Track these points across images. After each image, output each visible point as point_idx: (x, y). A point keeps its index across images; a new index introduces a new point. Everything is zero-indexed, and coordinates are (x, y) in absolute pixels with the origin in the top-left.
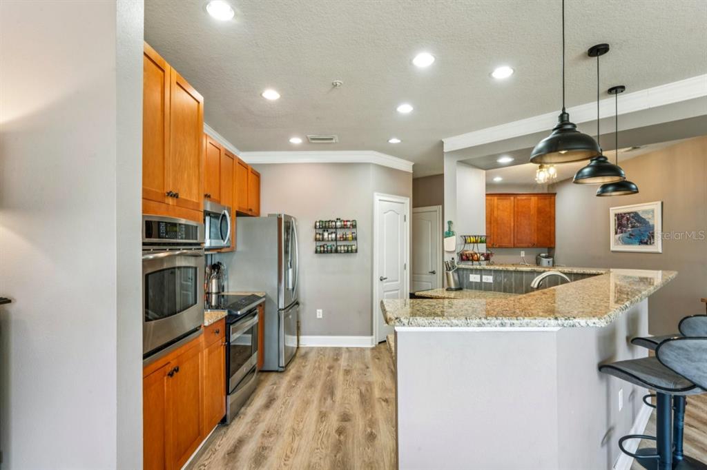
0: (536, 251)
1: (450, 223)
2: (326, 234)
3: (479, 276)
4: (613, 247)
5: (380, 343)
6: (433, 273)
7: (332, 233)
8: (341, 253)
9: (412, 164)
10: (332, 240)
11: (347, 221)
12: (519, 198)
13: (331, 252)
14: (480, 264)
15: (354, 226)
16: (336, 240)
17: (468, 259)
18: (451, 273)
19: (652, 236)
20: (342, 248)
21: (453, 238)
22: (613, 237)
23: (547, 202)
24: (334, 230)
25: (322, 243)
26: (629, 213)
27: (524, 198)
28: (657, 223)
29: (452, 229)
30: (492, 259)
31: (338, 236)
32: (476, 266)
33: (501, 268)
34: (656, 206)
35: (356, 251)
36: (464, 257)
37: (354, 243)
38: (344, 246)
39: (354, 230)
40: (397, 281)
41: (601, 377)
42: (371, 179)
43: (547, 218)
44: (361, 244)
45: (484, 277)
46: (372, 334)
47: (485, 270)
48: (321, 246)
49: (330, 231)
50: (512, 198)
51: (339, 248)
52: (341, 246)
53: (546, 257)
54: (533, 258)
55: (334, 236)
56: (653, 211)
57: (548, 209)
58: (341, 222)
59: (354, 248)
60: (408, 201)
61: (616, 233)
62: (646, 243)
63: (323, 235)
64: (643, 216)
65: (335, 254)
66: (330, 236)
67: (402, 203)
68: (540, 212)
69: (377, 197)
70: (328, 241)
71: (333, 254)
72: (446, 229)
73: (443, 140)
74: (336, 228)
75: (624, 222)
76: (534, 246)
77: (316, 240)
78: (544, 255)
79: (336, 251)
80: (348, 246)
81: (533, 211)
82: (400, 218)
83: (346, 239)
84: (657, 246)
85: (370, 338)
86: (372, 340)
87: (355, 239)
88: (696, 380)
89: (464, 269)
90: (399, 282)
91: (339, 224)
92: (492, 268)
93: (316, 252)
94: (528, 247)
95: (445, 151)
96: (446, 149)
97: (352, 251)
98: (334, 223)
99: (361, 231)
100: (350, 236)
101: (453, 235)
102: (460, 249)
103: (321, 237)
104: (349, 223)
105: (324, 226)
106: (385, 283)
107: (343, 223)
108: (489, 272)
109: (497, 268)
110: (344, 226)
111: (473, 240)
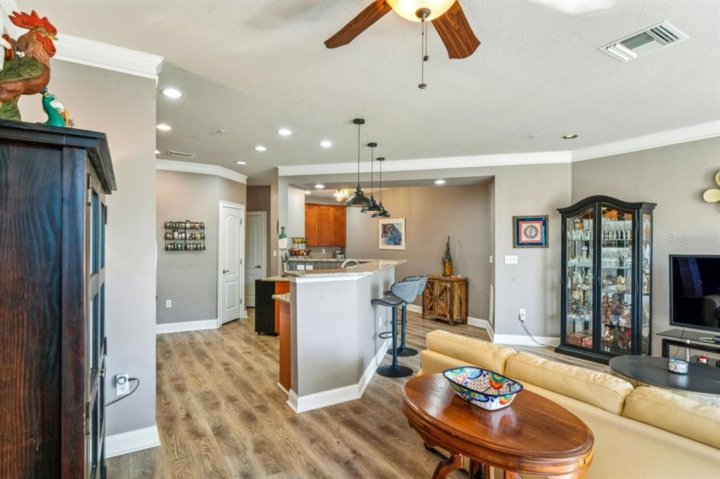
0: (332, 249)
1: (283, 228)
2: (176, 234)
3: (303, 266)
4: (382, 247)
5: (223, 325)
6: (259, 267)
7: (182, 233)
8: (190, 250)
9: (247, 177)
10: (182, 239)
11: (196, 223)
12: (322, 208)
13: (181, 249)
14: (305, 258)
15: (202, 228)
16: (186, 239)
17: (296, 254)
18: (285, 264)
19: (400, 240)
20: (192, 246)
21: (285, 239)
22: (381, 240)
23: (340, 212)
24: (183, 230)
25: (173, 241)
26: (389, 224)
27: (325, 208)
28: (402, 231)
29: (285, 232)
30: (311, 254)
31: (188, 236)
32: (301, 258)
33: (318, 260)
34: (402, 221)
35: (204, 249)
36: (293, 253)
37: (202, 241)
38: (193, 244)
39: (202, 231)
40: (235, 273)
41: (372, 307)
42: (217, 188)
43: (340, 224)
44: (208, 243)
45: (307, 266)
46: (217, 318)
47: (307, 261)
48: (171, 244)
49: (180, 231)
50: (317, 208)
51: (188, 246)
52: (190, 244)
53: (339, 254)
54: (331, 254)
55: (183, 235)
56: (401, 224)
57: (341, 217)
58: (190, 223)
59: (202, 246)
60: (243, 208)
61: (382, 237)
62: (397, 244)
63: (173, 234)
64: (396, 227)
65: (185, 252)
66: (180, 235)
67: (239, 209)
68: (336, 219)
69: (222, 204)
70: (178, 239)
71: (183, 252)
72: (280, 232)
73: (279, 167)
74: (185, 228)
75: (387, 230)
76: (332, 245)
77: (166, 238)
78: (338, 252)
79: (186, 249)
80: (197, 245)
81: (332, 219)
82: (237, 221)
83: (195, 239)
84: (402, 247)
85: (215, 321)
86: (217, 322)
87: (203, 238)
88: (404, 299)
89: (293, 261)
90: (236, 274)
91: (188, 225)
92: (312, 260)
93: (167, 249)
94: (328, 246)
95: (280, 175)
96: (280, 174)
97: (197, 249)
98: (184, 225)
99: (209, 232)
100: (199, 236)
101: (285, 237)
102: (290, 247)
103: (171, 236)
104: (197, 225)
105: (174, 227)
106: (227, 275)
107: (192, 225)
108: (310, 263)
109: (315, 260)
110: (194, 228)
111: (300, 241)
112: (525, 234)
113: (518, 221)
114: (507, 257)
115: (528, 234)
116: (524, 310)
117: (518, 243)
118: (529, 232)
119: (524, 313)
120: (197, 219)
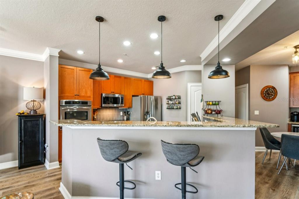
11: (176, 96)
15: (180, 98)
20: (175, 107)
24: (172, 100)
25: (169, 105)
35: (180, 108)
37: (180, 105)
39: (180, 100)
44: (183, 105)
55: (172, 102)
63: (169, 102)
65: (174, 110)
69: (189, 85)
73: (200, 56)
77: (167, 104)
79: (173, 108)
83: (176, 104)
87: (179, 103)
91: (174, 97)
97: (178, 109)
98: (172, 97)
99: (182, 100)
105: (170, 99)
110: (176, 98)
111: (211, 103)
120: (177, 94)
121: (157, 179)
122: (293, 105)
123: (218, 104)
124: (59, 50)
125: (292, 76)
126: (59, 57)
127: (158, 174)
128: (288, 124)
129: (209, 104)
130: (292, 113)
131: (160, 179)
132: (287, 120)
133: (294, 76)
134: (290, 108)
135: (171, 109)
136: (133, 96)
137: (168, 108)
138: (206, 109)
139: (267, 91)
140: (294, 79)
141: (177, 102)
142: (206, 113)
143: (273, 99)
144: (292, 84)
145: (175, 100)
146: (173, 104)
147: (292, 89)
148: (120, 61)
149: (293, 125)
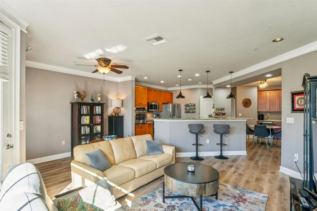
1: (213, 105)
2: (187, 108)
15: (195, 105)
21: (214, 109)
25: (186, 110)
35: (195, 112)
39: (194, 106)
42: (199, 92)
44: (197, 110)
55: (189, 108)
69: (201, 97)
73: (212, 82)
79: (190, 112)
83: (192, 109)
87: (195, 109)
95: (213, 85)
97: (193, 112)
98: (189, 105)
99: (196, 107)
102: (215, 112)
104: (193, 105)
105: (187, 106)
110: (192, 105)
111: (220, 109)
112: (298, 103)
113: (294, 94)
114: (287, 118)
115: (300, 103)
116: (297, 155)
117: (294, 110)
118: (300, 102)
119: (297, 157)
120: (193, 103)
121: (207, 143)
122: (260, 110)
123: (223, 110)
124: (135, 77)
125: (259, 92)
126: (135, 81)
127: (208, 141)
128: (257, 121)
129: (219, 110)
130: (259, 115)
131: (209, 143)
132: (257, 119)
133: (260, 93)
134: (258, 112)
135: (188, 112)
136: (163, 104)
137: (185, 112)
138: (217, 113)
139: (246, 102)
140: (260, 94)
141: (193, 108)
142: (217, 114)
143: (249, 106)
144: (259, 98)
145: (191, 107)
146: (190, 109)
147: (259, 100)
148: (162, 82)
149: (260, 122)
